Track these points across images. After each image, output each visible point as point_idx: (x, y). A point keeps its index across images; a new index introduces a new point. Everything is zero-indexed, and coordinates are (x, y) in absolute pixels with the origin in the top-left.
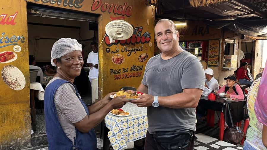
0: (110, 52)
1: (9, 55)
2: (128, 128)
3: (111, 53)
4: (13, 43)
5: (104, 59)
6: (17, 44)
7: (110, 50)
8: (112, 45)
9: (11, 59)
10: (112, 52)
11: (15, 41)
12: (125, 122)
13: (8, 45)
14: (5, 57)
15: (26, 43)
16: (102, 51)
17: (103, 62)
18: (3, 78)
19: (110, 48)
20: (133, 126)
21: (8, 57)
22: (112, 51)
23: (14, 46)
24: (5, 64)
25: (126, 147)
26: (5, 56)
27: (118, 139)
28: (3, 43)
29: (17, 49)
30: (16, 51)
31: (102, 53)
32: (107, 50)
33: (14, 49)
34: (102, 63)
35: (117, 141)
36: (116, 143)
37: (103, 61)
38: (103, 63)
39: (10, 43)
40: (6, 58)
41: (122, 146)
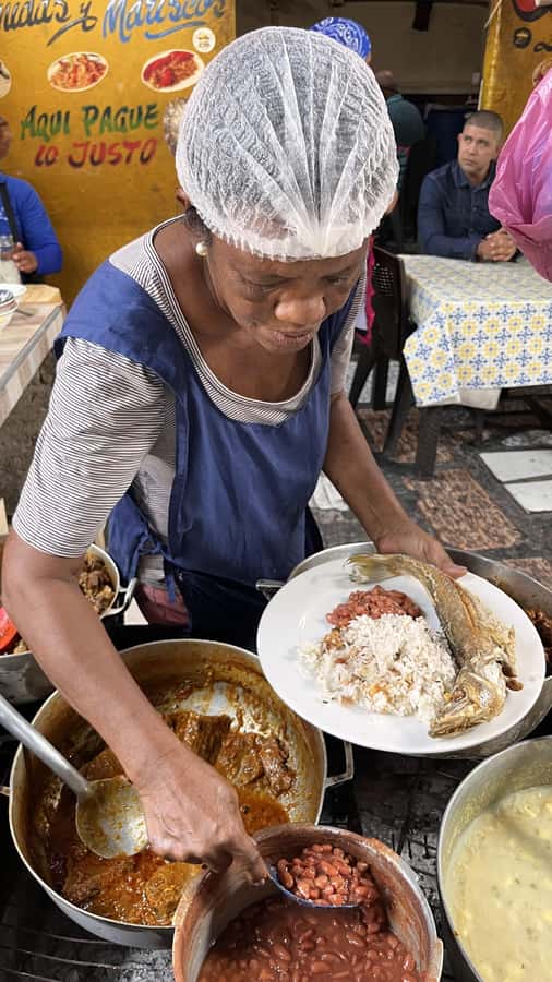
0: (531, 47)
1: (180, 62)
2: (481, 338)
3: (536, 50)
4: (191, 20)
5: (499, 77)
6: (202, 24)
7: (529, 38)
8: (543, 13)
9: (188, 76)
10: (541, 44)
11: (197, 13)
12: (470, 317)
13: (179, 28)
14: (171, 70)
15: (228, 18)
16: (496, 41)
17: (495, 89)
18: (169, 142)
19: (529, 28)
20: (503, 337)
21: (179, 70)
22: (541, 40)
23: (195, 30)
24: (172, 93)
25: (454, 398)
26: (171, 65)
27: (435, 366)
28: (164, 23)
29: (204, 41)
30: (200, 50)
31: (495, 52)
32: (516, 38)
33: (196, 43)
34: (490, 92)
35: (430, 374)
36: (424, 377)
37: (496, 83)
38: (494, 95)
39: (183, 21)
40: (173, 75)
41: (444, 390)
